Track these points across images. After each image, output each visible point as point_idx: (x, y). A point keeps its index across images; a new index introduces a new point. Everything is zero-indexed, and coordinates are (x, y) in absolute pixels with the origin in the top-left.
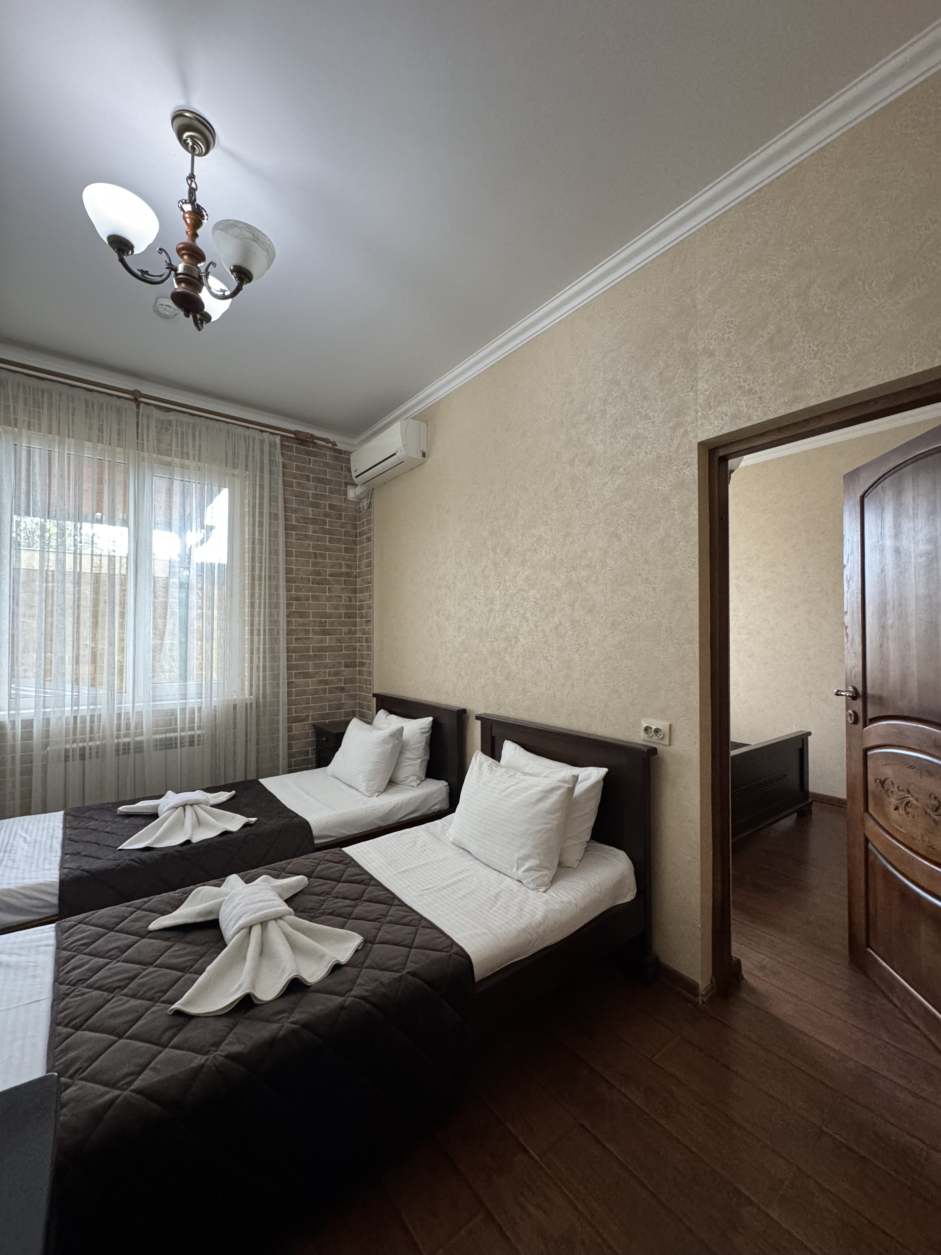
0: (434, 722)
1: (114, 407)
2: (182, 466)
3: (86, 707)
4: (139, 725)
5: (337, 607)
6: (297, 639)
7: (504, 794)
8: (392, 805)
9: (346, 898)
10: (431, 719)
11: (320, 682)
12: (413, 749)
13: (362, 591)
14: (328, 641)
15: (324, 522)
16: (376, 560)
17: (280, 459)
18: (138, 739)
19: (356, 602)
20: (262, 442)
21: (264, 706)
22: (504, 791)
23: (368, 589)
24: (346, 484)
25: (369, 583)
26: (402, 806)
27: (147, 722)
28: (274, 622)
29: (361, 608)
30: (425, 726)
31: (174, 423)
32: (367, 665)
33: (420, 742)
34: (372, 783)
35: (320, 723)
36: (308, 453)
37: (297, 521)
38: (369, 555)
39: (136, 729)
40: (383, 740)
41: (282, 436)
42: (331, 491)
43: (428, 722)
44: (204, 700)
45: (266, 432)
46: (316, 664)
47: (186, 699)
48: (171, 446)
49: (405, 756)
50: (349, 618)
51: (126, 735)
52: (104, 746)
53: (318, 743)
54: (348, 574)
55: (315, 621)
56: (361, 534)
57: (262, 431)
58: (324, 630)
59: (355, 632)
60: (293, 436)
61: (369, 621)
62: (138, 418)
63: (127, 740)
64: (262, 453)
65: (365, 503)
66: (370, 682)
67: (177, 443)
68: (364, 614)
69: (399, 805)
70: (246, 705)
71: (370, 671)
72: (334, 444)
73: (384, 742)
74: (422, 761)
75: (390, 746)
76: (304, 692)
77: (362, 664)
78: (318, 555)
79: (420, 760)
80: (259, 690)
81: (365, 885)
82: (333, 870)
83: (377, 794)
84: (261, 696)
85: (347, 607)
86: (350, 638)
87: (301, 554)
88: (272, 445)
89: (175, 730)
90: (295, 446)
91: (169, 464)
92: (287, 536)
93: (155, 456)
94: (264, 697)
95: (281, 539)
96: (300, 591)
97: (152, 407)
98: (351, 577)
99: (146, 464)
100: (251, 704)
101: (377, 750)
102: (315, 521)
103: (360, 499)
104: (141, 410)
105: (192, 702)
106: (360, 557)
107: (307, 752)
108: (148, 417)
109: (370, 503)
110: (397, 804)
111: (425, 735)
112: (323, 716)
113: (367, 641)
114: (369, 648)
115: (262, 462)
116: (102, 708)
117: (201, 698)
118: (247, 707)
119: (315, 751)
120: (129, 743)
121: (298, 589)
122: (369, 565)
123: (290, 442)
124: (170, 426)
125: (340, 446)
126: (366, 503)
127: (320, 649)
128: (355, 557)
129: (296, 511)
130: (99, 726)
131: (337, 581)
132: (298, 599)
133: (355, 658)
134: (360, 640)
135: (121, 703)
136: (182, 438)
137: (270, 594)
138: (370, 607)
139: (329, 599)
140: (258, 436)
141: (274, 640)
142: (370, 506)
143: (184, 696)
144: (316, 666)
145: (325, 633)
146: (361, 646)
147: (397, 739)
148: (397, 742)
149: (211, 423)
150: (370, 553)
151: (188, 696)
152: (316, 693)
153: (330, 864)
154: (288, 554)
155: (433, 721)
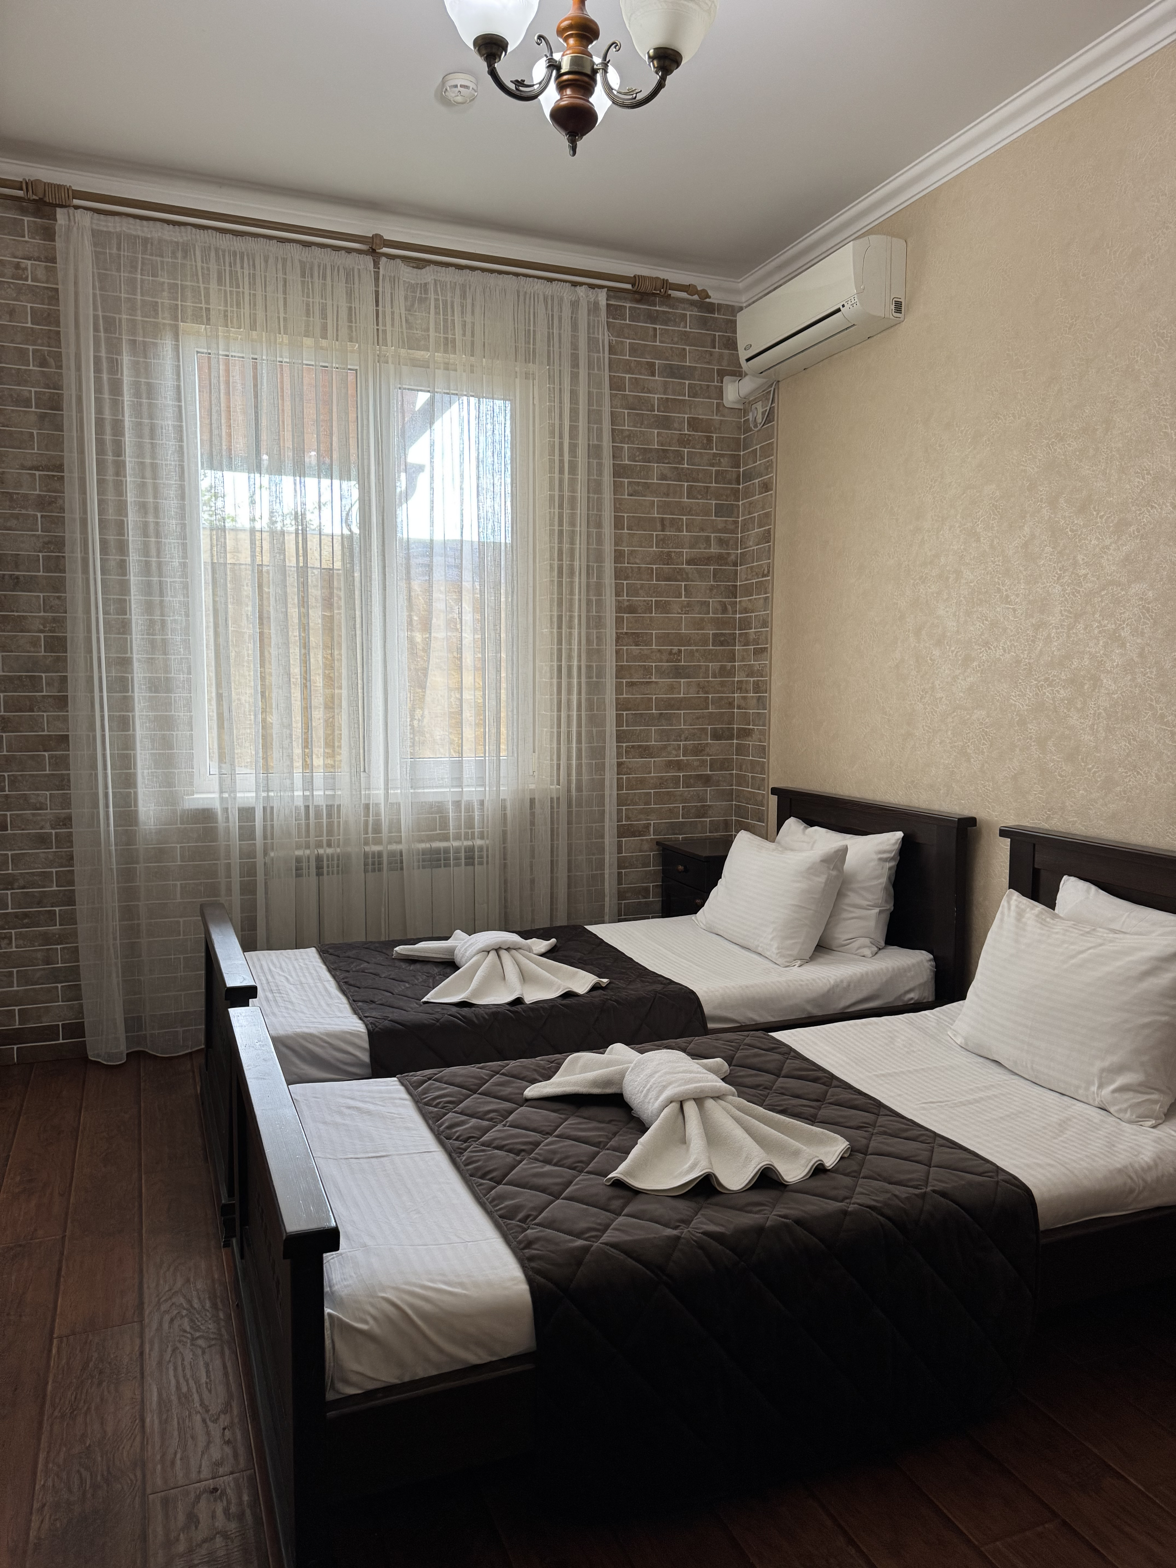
0: (906, 842)
1: (341, 270)
2: (447, 367)
3: (321, 793)
4: (395, 825)
5: (699, 624)
6: (631, 684)
7: (1073, 961)
8: (832, 982)
9: (798, 1097)
10: (900, 834)
11: (670, 765)
12: (864, 888)
13: (748, 590)
14: (684, 689)
15: (679, 456)
16: (780, 531)
17: (604, 337)
18: (394, 847)
19: (735, 612)
20: (575, 304)
21: (579, 805)
22: (1072, 957)
23: (763, 587)
24: (722, 374)
25: (764, 576)
26: (849, 986)
27: (406, 820)
28: (593, 653)
29: (745, 624)
30: (888, 848)
31: (431, 287)
32: (756, 736)
33: (878, 877)
34: (789, 942)
35: (670, 840)
36: (652, 318)
37: (632, 458)
38: (766, 520)
39: (390, 832)
40: (809, 868)
41: (610, 289)
42: (693, 394)
43: (893, 841)
44: (487, 789)
45: (581, 284)
46: (663, 731)
47: (461, 786)
48: (428, 330)
49: (847, 901)
50: (722, 644)
51: (378, 842)
52: (348, 856)
53: (667, 874)
54: (721, 559)
55: (659, 651)
56: (749, 476)
57: (575, 284)
58: (677, 668)
59: (731, 673)
60: (629, 286)
61: (764, 650)
62: (377, 285)
63: (376, 848)
64: (575, 327)
65: (758, 412)
66: (763, 768)
67: (437, 323)
68: (752, 637)
69: (845, 984)
70: (552, 799)
71: (764, 747)
72: (704, 294)
73: (812, 870)
74: (880, 912)
75: (822, 879)
76: (642, 782)
77: (745, 733)
78: (667, 523)
79: (877, 910)
80: (569, 775)
81: (823, 1084)
82: (763, 1059)
83: (799, 962)
84: (573, 786)
85: (719, 623)
86: (722, 684)
87: (638, 523)
88: (594, 308)
89: (446, 838)
90: (628, 305)
91: (425, 365)
92: (617, 488)
93: (403, 351)
94: (579, 789)
95: (608, 495)
96: (637, 595)
97: (398, 261)
98: (726, 564)
99: (391, 367)
100: (558, 799)
101: (798, 885)
102: (662, 455)
103: (747, 405)
104: (382, 272)
105: (471, 791)
106: (745, 523)
107: (647, 889)
108: (393, 280)
109: (772, 409)
110: (842, 981)
111: (888, 865)
112: (675, 828)
113: (757, 688)
114: (762, 702)
115: (575, 346)
116: (344, 796)
117: (484, 785)
118: (554, 803)
119: (659, 890)
120: (380, 854)
121: (633, 591)
122: (767, 537)
123: (620, 298)
124: (426, 291)
125: (715, 297)
126: (760, 410)
127: (671, 704)
128: (736, 522)
129: (629, 437)
130: (339, 822)
131: (699, 572)
132: (632, 609)
133: (731, 722)
134: (741, 687)
135: (369, 789)
136: (445, 314)
137: (589, 602)
138: (765, 624)
139: (688, 607)
140: (566, 293)
141: (594, 687)
142: (769, 417)
143: (458, 781)
144: (664, 735)
145: (678, 672)
146: (745, 698)
147: (835, 868)
148: (834, 873)
149: (492, 279)
150: (767, 515)
151: (465, 782)
152: (661, 786)
153: (756, 1050)
154: (618, 523)
155: (903, 838)
